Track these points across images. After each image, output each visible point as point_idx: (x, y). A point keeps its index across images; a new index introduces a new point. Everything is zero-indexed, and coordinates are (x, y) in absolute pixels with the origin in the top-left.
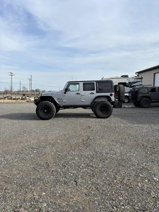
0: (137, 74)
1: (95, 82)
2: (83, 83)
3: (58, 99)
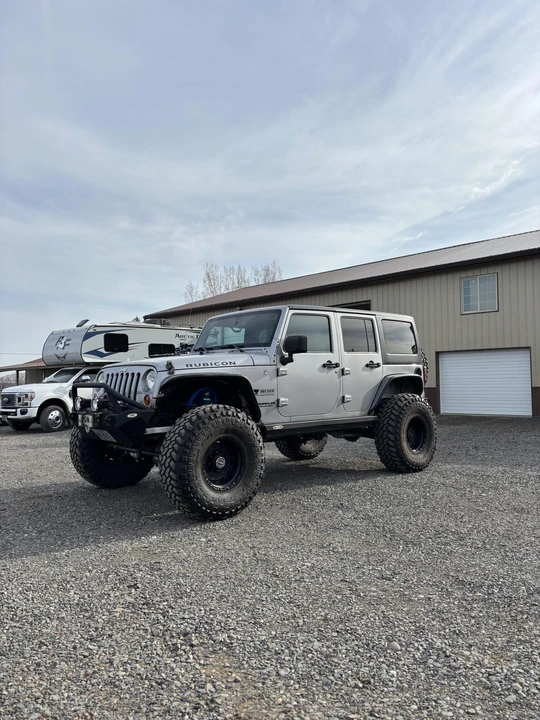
1: (373, 317)
2: (340, 314)
3: (257, 391)
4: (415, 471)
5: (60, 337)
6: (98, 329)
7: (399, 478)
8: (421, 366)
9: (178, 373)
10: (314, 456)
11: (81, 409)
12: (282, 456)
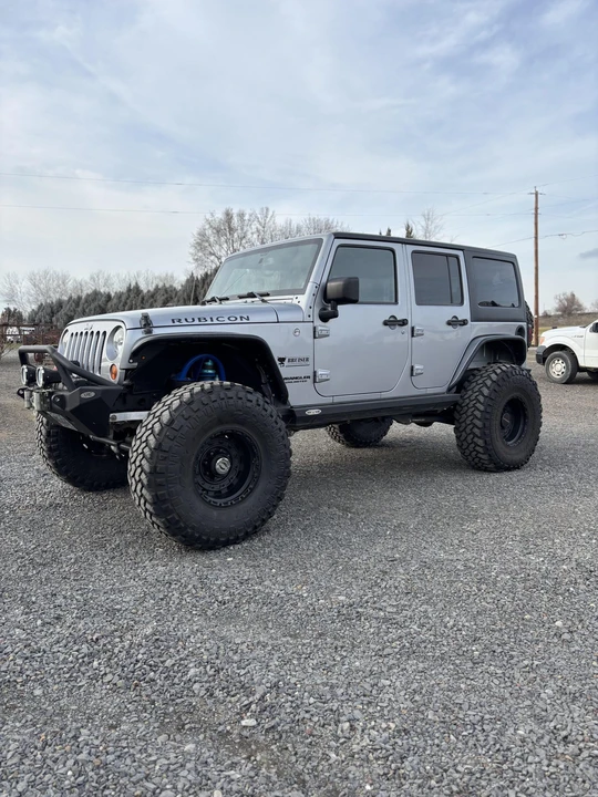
1: (460, 253)
2: (411, 248)
3: (282, 360)
8: (524, 324)
9: (157, 332)
11: (28, 384)
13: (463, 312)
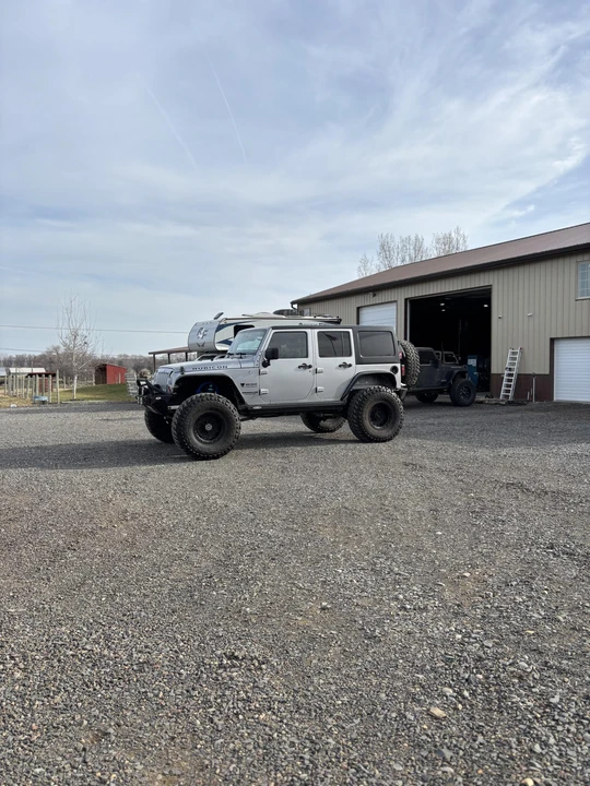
0: (295, 306)
1: (350, 330)
2: (317, 331)
3: (243, 384)
4: (376, 442)
5: (199, 329)
6: (228, 322)
7: (366, 446)
8: (398, 365)
9: (186, 374)
10: (332, 431)
12: (309, 430)
13: (351, 360)
